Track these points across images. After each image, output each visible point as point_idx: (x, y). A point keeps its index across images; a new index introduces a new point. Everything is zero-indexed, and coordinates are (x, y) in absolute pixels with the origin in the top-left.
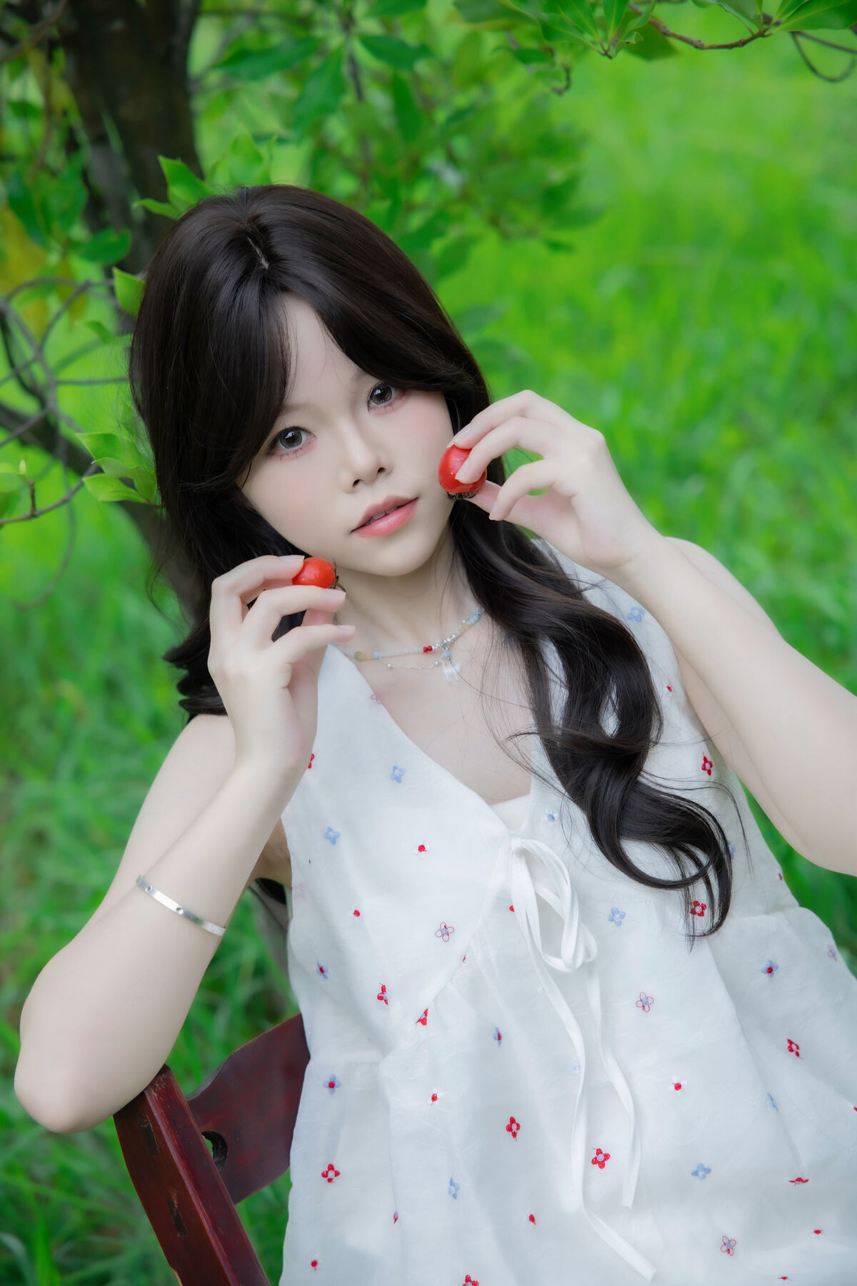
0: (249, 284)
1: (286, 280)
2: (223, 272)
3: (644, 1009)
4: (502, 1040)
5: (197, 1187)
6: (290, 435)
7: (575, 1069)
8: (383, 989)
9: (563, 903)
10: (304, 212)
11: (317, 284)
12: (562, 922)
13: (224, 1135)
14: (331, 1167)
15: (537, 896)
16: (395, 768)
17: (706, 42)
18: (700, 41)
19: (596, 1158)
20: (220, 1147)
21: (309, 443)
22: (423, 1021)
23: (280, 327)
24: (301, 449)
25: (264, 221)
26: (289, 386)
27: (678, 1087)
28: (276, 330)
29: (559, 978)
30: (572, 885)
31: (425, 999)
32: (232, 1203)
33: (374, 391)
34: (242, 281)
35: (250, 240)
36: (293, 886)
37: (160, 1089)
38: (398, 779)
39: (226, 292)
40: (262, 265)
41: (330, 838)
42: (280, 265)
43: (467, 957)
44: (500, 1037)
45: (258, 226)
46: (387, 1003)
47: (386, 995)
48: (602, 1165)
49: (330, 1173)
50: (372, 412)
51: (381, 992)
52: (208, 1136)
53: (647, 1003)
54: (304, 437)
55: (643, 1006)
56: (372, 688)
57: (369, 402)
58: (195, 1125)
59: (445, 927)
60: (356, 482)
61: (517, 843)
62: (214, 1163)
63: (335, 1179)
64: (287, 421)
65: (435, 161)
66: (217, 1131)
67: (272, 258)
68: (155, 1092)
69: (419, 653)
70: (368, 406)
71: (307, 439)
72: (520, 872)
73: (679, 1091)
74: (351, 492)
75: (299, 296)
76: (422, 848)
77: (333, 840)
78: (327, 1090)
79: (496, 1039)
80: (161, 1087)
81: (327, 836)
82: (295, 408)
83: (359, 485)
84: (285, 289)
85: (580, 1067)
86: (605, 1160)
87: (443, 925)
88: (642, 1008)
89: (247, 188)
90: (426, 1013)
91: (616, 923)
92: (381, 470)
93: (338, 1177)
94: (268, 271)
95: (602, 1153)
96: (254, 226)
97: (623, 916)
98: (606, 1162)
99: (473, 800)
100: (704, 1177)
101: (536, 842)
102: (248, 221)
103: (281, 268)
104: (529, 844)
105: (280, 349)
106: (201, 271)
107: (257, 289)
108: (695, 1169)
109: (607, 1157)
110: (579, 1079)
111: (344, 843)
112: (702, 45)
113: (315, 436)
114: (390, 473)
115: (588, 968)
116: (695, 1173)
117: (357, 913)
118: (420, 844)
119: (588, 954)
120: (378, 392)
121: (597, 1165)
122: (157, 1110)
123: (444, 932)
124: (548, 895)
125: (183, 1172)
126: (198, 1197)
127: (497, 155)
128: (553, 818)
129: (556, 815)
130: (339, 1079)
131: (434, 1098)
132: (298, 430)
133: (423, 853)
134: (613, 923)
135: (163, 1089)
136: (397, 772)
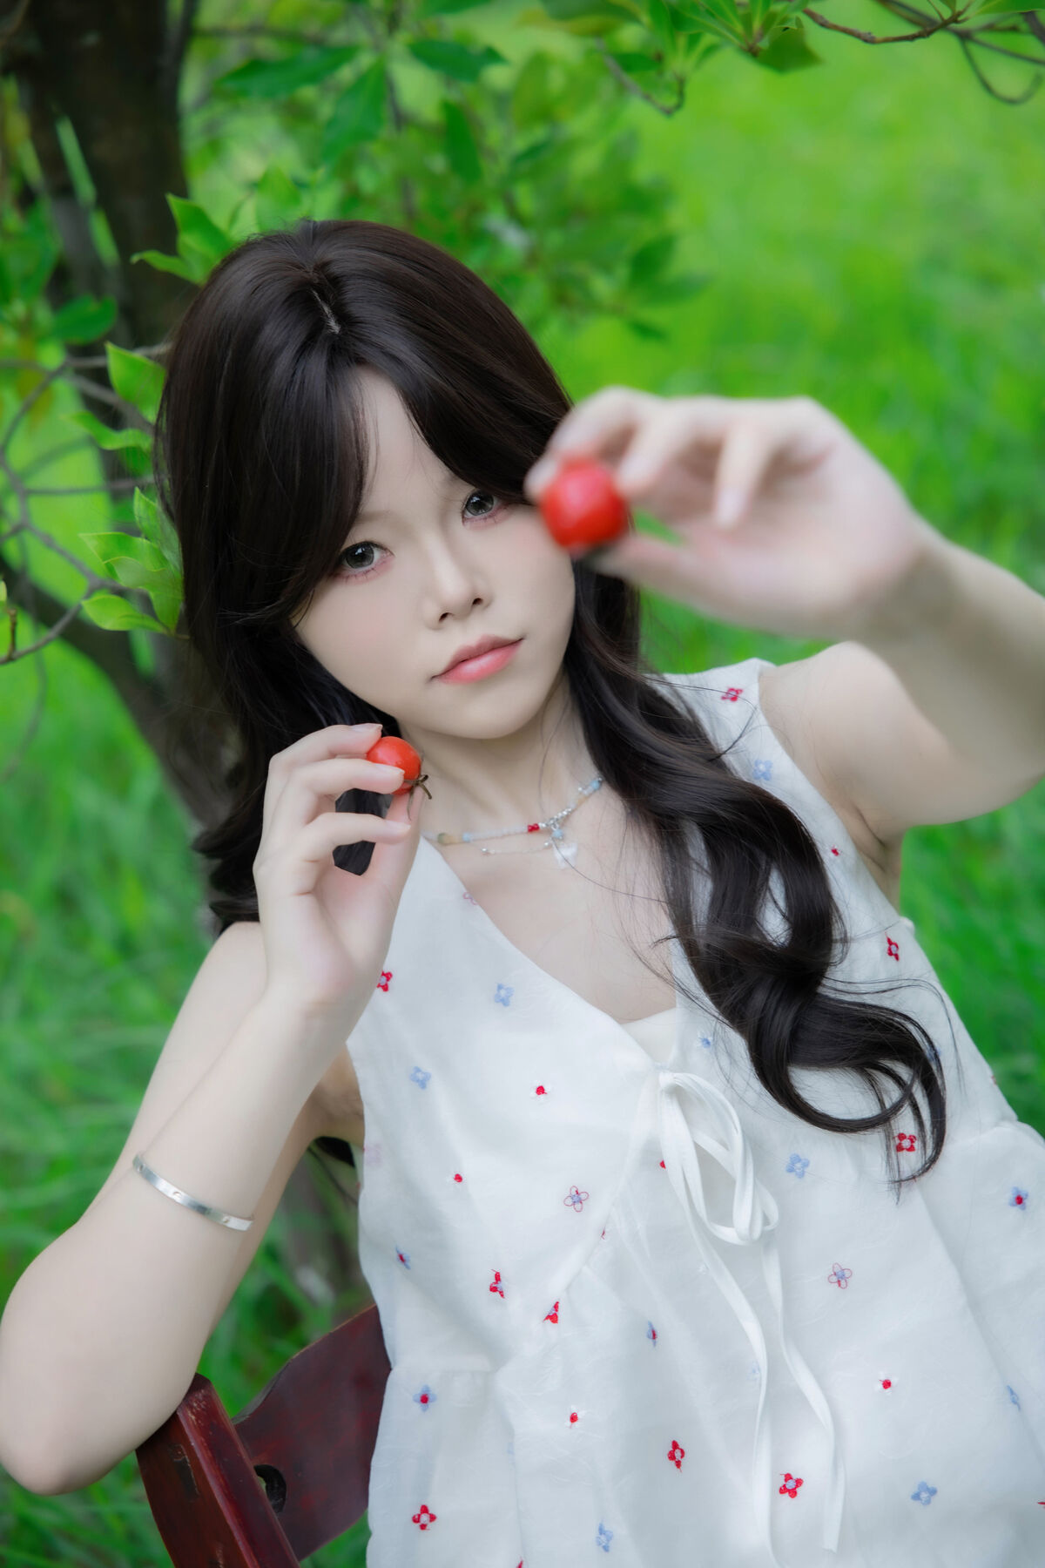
0: (314, 353)
1: (362, 349)
2: (279, 336)
3: (840, 1285)
4: (657, 1340)
5: (251, 1540)
6: (360, 551)
7: (754, 1372)
8: (498, 1277)
9: (734, 1158)
10: (387, 260)
11: (402, 356)
12: (732, 1183)
13: (281, 1470)
14: (424, 1509)
15: (697, 1147)
16: (500, 987)
17: (878, 35)
18: (870, 34)
19: (784, 1486)
20: (276, 1485)
21: (384, 562)
22: (553, 1318)
23: (354, 411)
24: (373, 569)
25: (335, 269)
26: (365, 491)
27: (887, 1384)
28: (348, 414)
29: (727, 1252)
30: (743, 1132)
31: (555, 1289)
32: (296, 1560)
33: (471, 498)
34: (305, 349)
35: (316, 294)
36: (365, 1146)
37: (199, 1409)
38: (505, 1002)
39: (284, 362)
40: (330, 328)
41: (418, 1081)
42: (356, 330)
43: (607, 1230)
44: (654, 1336)
45: (327, 276)
46: (502, 1296)
47: (502, 1285)
48: (793, 1493)
49: (424, 1517)
50: (468, 524)
51: (495, 1281)
52: (261, 1471)
53: (843, 1277)
54: (377, 554)
55: (839, 1281)
56: (464, 883)
57: (463, 513)
58: (245, 1457)
59: (577, 1192)
60: (444, 616)
61: (667, 1079)
62: (271, 1508)
63: (430, 1525)
64: (358, 535)
65: (496, 218)
66: (272, 1465)
67: (344, 318)
68: (193, 1413)
69: (522, 833)
70: (463, 517)
71: (382, 558)
72: (672, 1117)
73: (889, 1390)
74: (436, 629)
75: (377, 370)
76: (541, 1090)
77: (423, 1084)
78: (418, 1406)
79: (649, 1337)
80: (200, 1407)
81: (414, 1079)
82: (372, 517)
83: (447, 621)
84: (360, 361)
85: (759, 1370)
86: (797, 1486)
87: (574, 1190)
88: (837, 1284)
89: (315, 222)
90: (556, 1307)
91: (797, 1174)
92: (477, 601)
93: (433, 1523)
94: (338, 336)
95: (791, 1478)
96: (323, 276)
97: (806, 1165)
98: (797, 1489)
99: (603, 1023)
100: (928, 1502)
101: (689, 1075)
102: (315, 269)
103: (356, 333)
104: (682, 1079)
105: (354, 439)
106: (252, 332)
107: (324, 360)
108: (915, 1490)
109: (799, 1482)
110: (760, 1385)
111: (437, 1086)
112: (873, 38)
113: (392, 554)
114: (488, 606)
115: (768, 1240)
116: (916, 1497)
117: (458, 1178)
118: (538, 1086)
119: (766, 1221)
120: (475, 499)
121: (787, 1494)
122: (195, 1439)
123: (576, 1199)
124: (711, 1146)
125: (231, 1521)
126: (252, 1554)
127: (568, 213)
128: (708, 1043)
129: (710, 1039)
130: (434, 1392)
131: (574, 1418)
132: (369, 546)
133: (542, 1096)
134: (793, 1174)
135: (203, 1410)
136: (503, 993)
